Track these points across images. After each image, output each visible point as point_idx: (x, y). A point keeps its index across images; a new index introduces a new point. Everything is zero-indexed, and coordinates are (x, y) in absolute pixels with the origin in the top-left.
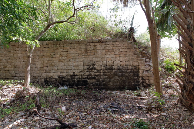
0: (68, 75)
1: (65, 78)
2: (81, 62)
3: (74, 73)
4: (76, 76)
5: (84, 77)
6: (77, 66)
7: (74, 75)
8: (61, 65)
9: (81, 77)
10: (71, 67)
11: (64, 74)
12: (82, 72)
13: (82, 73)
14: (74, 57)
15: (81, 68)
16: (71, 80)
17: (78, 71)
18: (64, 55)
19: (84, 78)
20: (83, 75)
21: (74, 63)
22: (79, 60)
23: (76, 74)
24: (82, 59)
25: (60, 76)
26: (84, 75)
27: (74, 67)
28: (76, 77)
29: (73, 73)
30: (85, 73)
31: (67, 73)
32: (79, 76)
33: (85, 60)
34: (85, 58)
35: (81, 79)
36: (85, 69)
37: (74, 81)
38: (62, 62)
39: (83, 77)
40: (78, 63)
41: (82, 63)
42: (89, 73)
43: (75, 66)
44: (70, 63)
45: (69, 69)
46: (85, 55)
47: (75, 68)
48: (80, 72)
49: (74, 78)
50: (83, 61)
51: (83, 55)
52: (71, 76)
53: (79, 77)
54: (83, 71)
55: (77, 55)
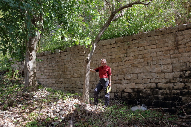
0: (147, 87)
1: (142, 93)
2: (168, 65)
3: (157, 84)
4: (161, 89)
5: (175, 92)
6: (162, 72)
7: (157, 87)
8: (136, 72)
9: (168, 91)
10: (151, 75)
11: (141, 87)
12: (170, 82)
13: (171, 85)
14: (156, 59)
15: (169, 76)
16: (152, 96)
17: (164, 81)
18: (140, 57)
19: (174, 94)
20: (173, 87)
21: (156, 67)
22: (164, 62)
23: (160, 85)
24: (169, 61)
25: (136, 90)
26: (173, 89)
27: (156, 75)
28: (161, 91)
29: (155, 85)
30: (175, 84)
31: (145, 85)
32: (165, 89)
33: (174, 62)
34: (174, 57)
35: (170, 94)
36: (176, 78)
37: (158, 98)
38: (137, 67)
39: (173, 91)
40: (163, 68)
41: (170, 67)
42: (183, 84)
43: (158, 73)
44: (149, 68)
45: (148, 77)
46: (174, 53)
47: (158, 76)
48: (167, 83)
49: (157, 94)
50: (172, 63)
51: (171, 53)
52: (152, 89)
53: (165, 91)
54: (172, 81)
55: (161, 53)
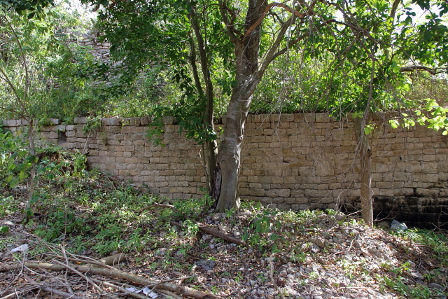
0: (399, 194)
1: (392, 202)
2: (432, 164)
3: (415, 189)
4: (422, 196)
5: (442, 200)
6: (422, 172)
7: (415, 194)
8: (381, 170)
9: (432, 199)
10: (406, 177)
11: (390, 193)
12: (434, 187)
13: (436, 191)
14: (413, 153)
15: (433, 178)
16: (408, 206)
17: (426, 185)
18: (388, 147)
19: (440, 203)
20: (439, 194)
21: (414, 164)
22: (426, 158)
23: (419, 191)
24: (433, 158)
25: (380, 198)
26: (440, 196)
27: (414, 176)
28: (421, 199)
29: (412, 191)
30: (442, 190)
31: (397, 191)
32: (428, 197)
33: (441, 159)
34: (440, 153)
35: (434, 204)
36: (443, 181)
37: (417, 209)
38: (383, 163)
39: (439, 199)
40: (423, 166)
41: (435, 165)
43: (415, 173)
44: (402, 166)
45: (401, 179)
46: (441, 147)
47: (416, 178)
48: (430, 188)
49: (416, 203)
50: (437, 161)
51: (436, 146)
52: (408, 197)
53: (427, 199)
54: (437, 185)
55: (421, 145)
